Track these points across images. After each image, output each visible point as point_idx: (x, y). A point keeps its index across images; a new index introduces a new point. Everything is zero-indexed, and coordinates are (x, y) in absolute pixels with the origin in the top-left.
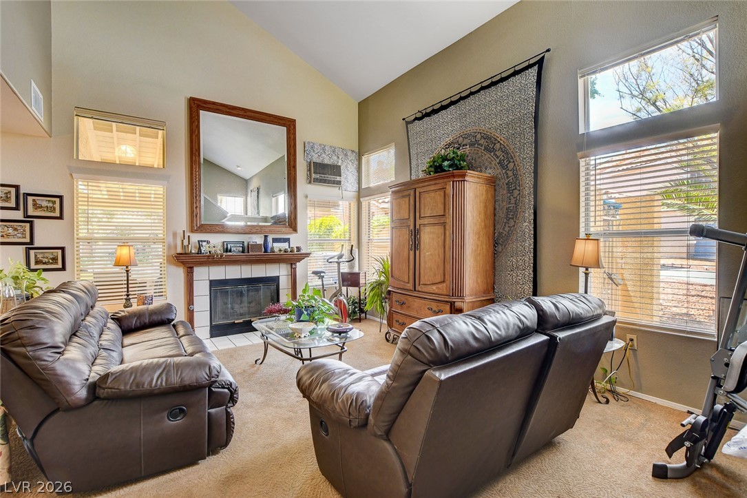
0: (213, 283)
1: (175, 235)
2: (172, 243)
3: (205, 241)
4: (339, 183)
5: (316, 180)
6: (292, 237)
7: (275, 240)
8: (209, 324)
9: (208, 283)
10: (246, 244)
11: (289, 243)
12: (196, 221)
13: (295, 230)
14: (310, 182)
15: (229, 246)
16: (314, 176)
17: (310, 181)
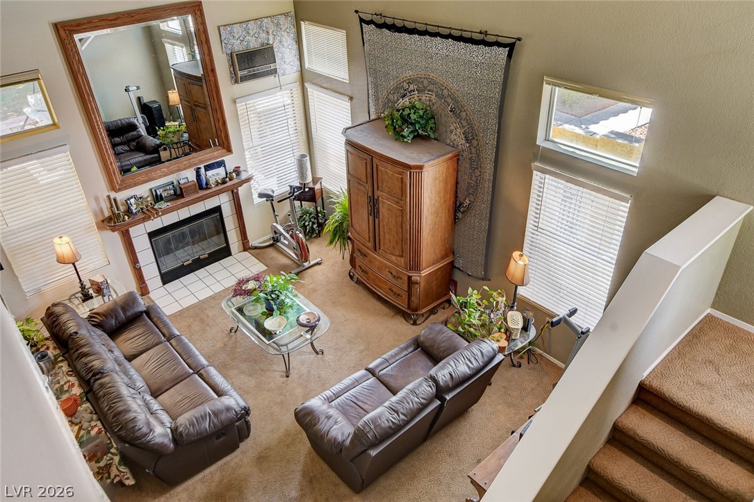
0: (152, 235)
1: (97, 199)
2: (98, 210)
3: (132, 197)
4: (274, 72)
5: (244, 79)
6: (227, 159)
7: (208, 168)
8: (158, 274)
9: (146, 237)
10: (175, 183)
11: (225, 166)
12: (116, 178)
13: (229, 150)
14: (236, 82)
15: (159, 193)
16: (240, 74)
17: (236, 80)
